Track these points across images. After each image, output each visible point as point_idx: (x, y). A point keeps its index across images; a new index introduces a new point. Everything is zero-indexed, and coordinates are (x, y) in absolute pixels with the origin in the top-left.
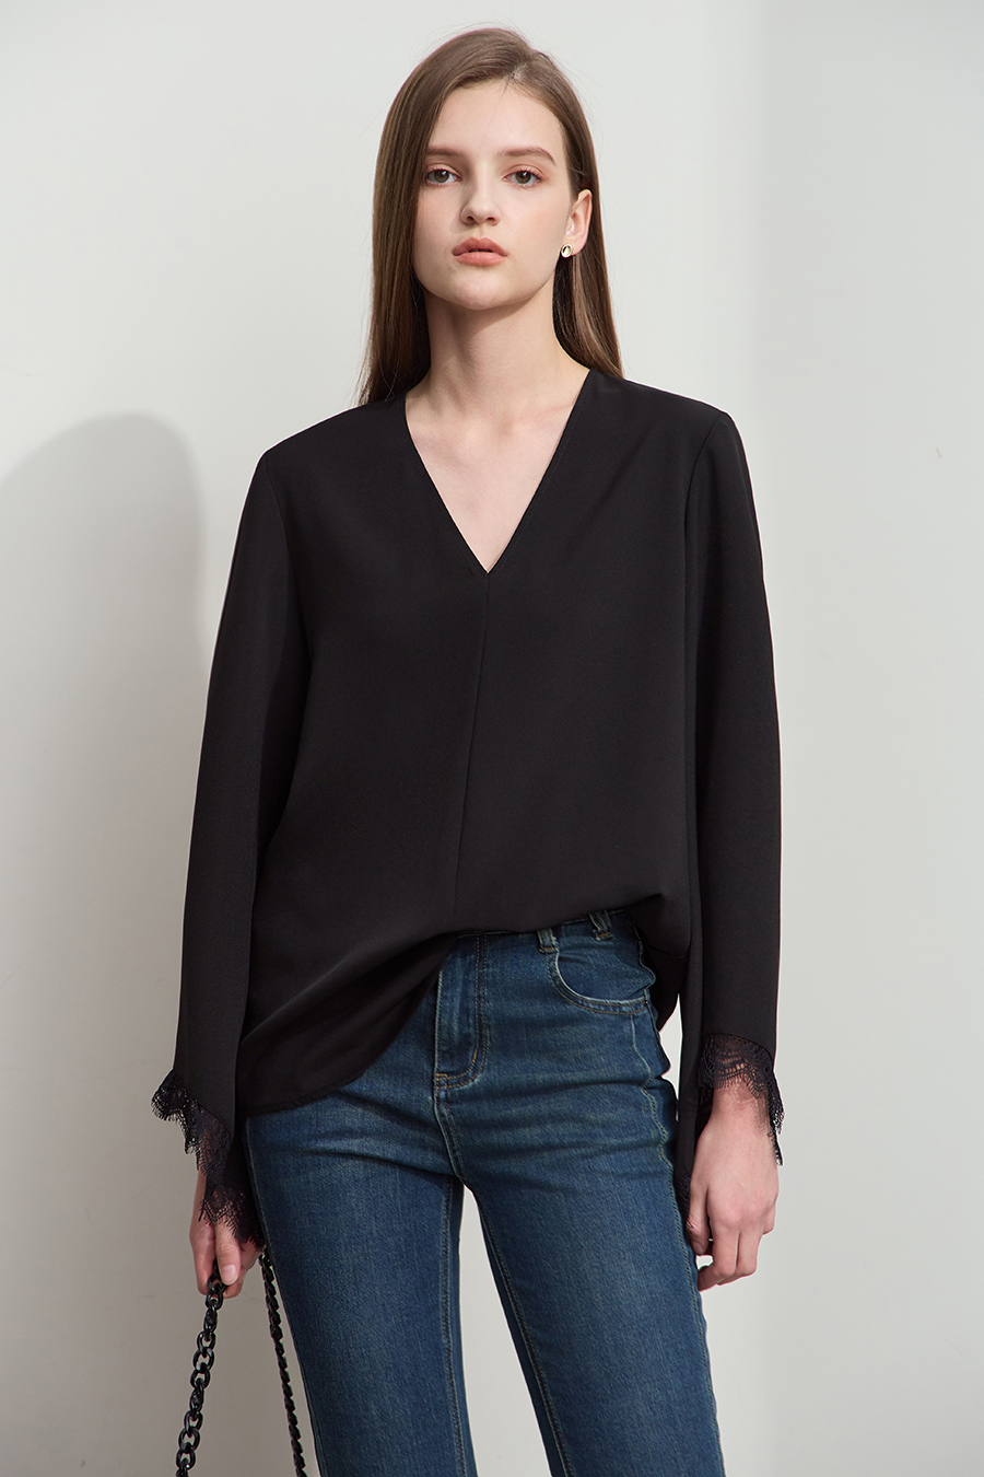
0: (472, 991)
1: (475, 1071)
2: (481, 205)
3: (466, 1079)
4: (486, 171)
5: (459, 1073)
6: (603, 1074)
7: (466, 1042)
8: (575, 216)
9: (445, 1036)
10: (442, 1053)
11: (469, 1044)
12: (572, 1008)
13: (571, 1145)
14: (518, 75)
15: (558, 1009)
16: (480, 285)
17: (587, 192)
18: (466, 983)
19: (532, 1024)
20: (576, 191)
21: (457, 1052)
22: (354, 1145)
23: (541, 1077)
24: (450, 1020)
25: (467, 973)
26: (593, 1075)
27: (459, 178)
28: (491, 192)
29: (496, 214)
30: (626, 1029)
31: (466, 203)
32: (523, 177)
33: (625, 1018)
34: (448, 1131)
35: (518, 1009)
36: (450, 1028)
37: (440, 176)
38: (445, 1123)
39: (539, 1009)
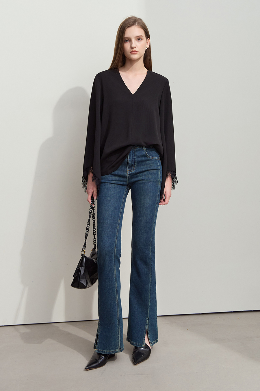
0: (133, 157)
1: (133, 170)
2: (133, 46)
3: (132, 171)
4: (133, 40)
5: (131, 170)
6: (153, 168)
7: (132, 165)
8: (147, 42)
9: (129, 164)
10: (128, 167)
11: (133, 166)
12: (148, 158)
13: (146, 180)
14: (136, 24)
15: (146, 158)
16: (135, 57)
17: (149, 38)
18: (132, 156)
19: (142, 161)
20: (147, 38)
21: (131, 166)
22: (114, 182)
23: (144, 170)
24: (130, 162)
25: (132, 155)
26: (152, 168)
27: (130, 41)
28: (135, 43)
29: (136, 46)
30: (157, 162)
31: (131, 45)
32: (139, 39)
33: (157, 160)
34: (128, 179)
35: (140, 159)
36: (130, 163)
37: (127, 41)
38: (128, 178)
39: (143, 159)
